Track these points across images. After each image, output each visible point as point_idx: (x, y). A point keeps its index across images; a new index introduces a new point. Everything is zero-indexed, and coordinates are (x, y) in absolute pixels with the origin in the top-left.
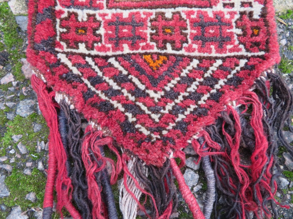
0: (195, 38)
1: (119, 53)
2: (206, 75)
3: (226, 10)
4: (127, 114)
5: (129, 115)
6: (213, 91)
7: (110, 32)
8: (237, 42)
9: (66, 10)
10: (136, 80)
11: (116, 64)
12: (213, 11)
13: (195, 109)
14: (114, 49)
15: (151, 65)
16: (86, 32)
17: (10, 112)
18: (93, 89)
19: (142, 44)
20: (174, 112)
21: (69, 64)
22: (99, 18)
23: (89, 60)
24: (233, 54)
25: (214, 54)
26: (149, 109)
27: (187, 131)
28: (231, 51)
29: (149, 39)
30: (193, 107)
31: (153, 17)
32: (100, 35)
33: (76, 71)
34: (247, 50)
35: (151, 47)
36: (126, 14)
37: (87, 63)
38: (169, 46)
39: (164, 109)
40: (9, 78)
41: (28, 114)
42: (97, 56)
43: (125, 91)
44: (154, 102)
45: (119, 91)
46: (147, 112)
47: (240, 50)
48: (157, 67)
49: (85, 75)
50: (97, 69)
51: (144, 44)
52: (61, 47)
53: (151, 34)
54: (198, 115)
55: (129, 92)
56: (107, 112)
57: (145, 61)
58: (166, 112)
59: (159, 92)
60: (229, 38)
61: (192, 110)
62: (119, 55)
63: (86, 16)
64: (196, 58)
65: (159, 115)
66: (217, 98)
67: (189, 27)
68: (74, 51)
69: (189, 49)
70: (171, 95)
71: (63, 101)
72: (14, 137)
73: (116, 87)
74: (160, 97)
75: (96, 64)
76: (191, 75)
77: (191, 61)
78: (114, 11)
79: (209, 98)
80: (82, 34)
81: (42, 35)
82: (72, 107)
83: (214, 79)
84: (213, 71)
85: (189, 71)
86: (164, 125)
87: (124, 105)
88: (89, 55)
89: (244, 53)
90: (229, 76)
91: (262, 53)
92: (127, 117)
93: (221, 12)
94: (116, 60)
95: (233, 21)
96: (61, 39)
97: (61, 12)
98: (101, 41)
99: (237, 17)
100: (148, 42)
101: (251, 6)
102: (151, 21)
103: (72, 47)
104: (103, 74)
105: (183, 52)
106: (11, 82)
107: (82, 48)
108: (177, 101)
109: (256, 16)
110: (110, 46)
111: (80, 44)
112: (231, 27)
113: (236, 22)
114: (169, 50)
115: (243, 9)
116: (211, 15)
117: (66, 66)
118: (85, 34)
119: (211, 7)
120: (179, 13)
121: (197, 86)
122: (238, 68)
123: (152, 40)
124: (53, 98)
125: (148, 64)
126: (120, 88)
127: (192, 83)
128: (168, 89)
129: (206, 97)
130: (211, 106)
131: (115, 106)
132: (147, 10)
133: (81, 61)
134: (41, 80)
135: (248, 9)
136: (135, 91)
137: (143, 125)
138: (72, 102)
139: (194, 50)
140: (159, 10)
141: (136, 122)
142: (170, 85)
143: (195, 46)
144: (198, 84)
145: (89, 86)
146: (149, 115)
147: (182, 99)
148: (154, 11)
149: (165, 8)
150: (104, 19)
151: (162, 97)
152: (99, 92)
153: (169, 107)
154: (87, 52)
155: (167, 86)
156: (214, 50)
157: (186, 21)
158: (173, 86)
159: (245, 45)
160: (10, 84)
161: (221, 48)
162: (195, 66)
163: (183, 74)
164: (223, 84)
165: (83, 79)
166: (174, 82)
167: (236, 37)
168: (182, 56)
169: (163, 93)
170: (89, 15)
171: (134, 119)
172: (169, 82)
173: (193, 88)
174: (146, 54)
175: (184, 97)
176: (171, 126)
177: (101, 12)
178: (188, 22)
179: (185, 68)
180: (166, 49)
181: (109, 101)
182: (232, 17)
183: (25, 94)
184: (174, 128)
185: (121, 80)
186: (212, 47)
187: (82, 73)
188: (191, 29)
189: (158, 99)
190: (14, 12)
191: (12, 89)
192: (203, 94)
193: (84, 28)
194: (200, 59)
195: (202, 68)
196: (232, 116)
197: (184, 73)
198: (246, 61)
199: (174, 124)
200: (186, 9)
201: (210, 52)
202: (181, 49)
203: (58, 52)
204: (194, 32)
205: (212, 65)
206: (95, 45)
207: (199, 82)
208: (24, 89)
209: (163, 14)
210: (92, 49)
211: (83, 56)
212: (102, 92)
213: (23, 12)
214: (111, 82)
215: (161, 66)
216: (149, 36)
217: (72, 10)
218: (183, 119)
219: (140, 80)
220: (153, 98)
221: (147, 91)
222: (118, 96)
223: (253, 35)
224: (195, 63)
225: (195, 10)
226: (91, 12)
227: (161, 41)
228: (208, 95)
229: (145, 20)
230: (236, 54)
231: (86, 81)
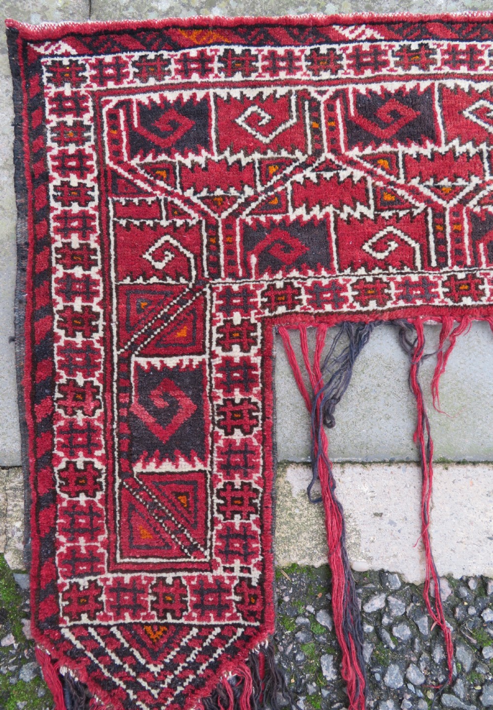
0: (195, 606)
1: (121, 621)
2: (204, 645)
3: (225, 575)
4: (128, 691)
5: (130, 692)
6: (212, 660)
7: (112, 600)
8: (235, 610)
9: (67, 581)
10: (137, 654)
11: (118, 635)
12: (213, 576)
13: (194, 680)
14: (116, 619)
15: (151, 637)
16: (87, 599)
17: (13, 676)
18: (96, 662)
19: (142, 614)
20: (172, 687)
21: (73, 638)
22: (100, 583)
23: (91, 630)
24: (231, 622)
25: (213, 622)
26: (149, 685)
27: (185, 703)
28: (230, 619)
29: (149, 609)
30: (191, 677)
31: (154, 582)
32: (102, 602)
33: (79, 645)
34: (244, 619)
35: (152, 617)
36: (127, 578)
37: (90, 634)
38: (169, 615)
39: (164, 683)
40: (9, 640)
41: (32, 678)
42: (100, 626)
43: (126, 666)
44: (154, 676)
45: (120, 667)
46: (148, 688)
47: (238, 618)
48: (156, 638)
49: (88, 648)
50: (100, 640)
51: (145, 614)
52: (65, 622)
53: (152, 602)
54: (196, 686)
55: (130, 666)
56: (109, 691)
57: (146, 632)
58: (166, 686)
59: (159, 666)
60: (227, 606)
61: (191, 680)
62: (121, 624)
63: (87, 584)
64: (195, 626)
65: (158, 690)
66: (215, 667)
67: (189, 594)
68: (77, 623)
69: (189, 617)
70: (170, 668)
71: (68, 674)
72: (19, 703)
73: (118, 662)
74: (159, 671)
75: (98, 635)
76: (191, 645)
77: (191, 629)
78: (115, 575)
79: (207, 667)
80: (84, 604)
81: (47, 614)
82: (77, 679)
83: (212, 648)
84: (211, 640)
85: (189, 640)
86: (163, 701)
87: (125, 683)
88: (92, 626)
89: (241, 621)
90: (227, 646)
91: (257, 624)
92: (128, 695)
93: (222, 577)
94: (118, 629)
95: (233, 586)
96: (64, 614)
97: (64, 585)
98: (102, 609)
99: (236, 582)
100: (149, 611)
101: (250, 572)
102: (152, 588)
103: (75, 620)
104: (106, 645)
105: (183, 621)
106: (12, 645)
107: (85, 619)
108: (177, 673)
109: (254, 583)
110: (111, 614)
111: (82, 615)
112: (230, 594)
113: (235, 588)
114: (170, 619)
115: (242, 575)
116: (211, 580)
117: (70, 642)
118: (87, 603)
119: (211, 571)
120: (179, 578)
121: (196, 655)
122: (235, 637)
123: (153, 609)
124: (58, 670)
125: (149, 635)
126: (121, 664)
127: (191, 652)
128: (167, 661)
129: (204, 666)
130: (208, 676)
131: (117, 684)
132: (148, 575)
133: (84, 633)
134: (45, 653)
135: (247, 575)
136: (136, 666)
137: (143, 701)
138: (77, 674)
139: (193, 619)
140: (159, 575)
141: (137, 700)
142: (170, 657)
143: (195, 615)
144: (197, 653)
145: (93, 658)
146: (149, 691)
147: (181, 670)
148: (155, 575)
149: (167, 573)
150: (105, 584)
151: (162, 670)
152: (102, 666)
153: (168, 680)
154: (89, 622)
155: (166, 658)
156: (212, 619)
157: (186, 587)
158: (172, 658)
159: (243, 614)
160: (12, 646)
161: (219, 617)
162: (195, 635)
163: (182, 644)
164: (221, 653)
165: (86, 652)
166: (174, 653)
167: (234, 604)
168: (182, 625)
169: (162, 666)
170: (90, 582)
171: (135, 697)
172: (169, 653)
173: (191, 658)
174: (147, 624)
175: (183, 667)
176: (170, 700)
177: (103, 576)
178: (188, 589)
179: (185, 637)
180: (166, 618)
181: (111, 678)
182: (232, 582)
183: (28, 658)
184: (172, 702)
185: (123, 653)
186: (211, 615)
187: (85, 646)
188: (191, 596)
189: (158, 673)
190: (11, 566)
191: (13, 652)
192: (201, 664)
193: (86, 597)
194: (200, 627)
195: (201, 638)
196: (225, 691)
197: (185, 641)
198: (242, 630)
199: (173, 699)
200: (186, 574)
201: (209, 620)
202: (181, 618)
203: (61, 628)
204: (194, 599)
205: (210, 633)
206: (97, 614)
207: (199, 651)
208: (26, 652)
209: (164, 579)
210: (94, 618)
211: (86, 626)
212: (105, 667)
213: (20, 567)
214: (113, 656)
215: (162, 637)
216: (149, 604)
217: (74, 580)
218: (181, 692)
219: (141, 654)
220: (153, 672)
221: (147, 666)
222: (120, 673)
223: (250, 603)
224: (195, 631)
225: (195, 574)
226: (93, 578)
227: (161, 610)
228: (207, 664)
229: (146, 586)
230: (234, 622)
231: (90, 654)
